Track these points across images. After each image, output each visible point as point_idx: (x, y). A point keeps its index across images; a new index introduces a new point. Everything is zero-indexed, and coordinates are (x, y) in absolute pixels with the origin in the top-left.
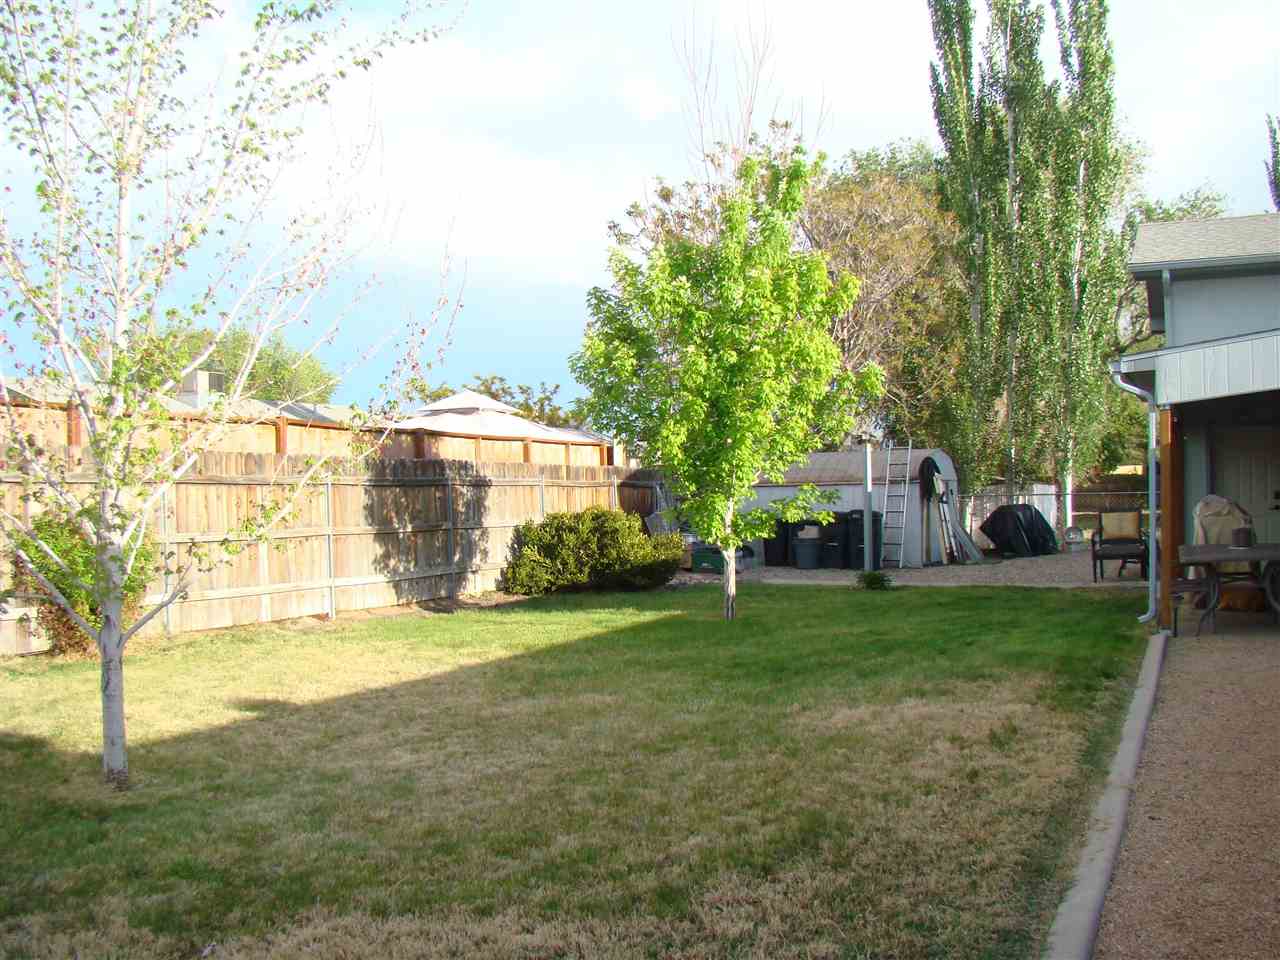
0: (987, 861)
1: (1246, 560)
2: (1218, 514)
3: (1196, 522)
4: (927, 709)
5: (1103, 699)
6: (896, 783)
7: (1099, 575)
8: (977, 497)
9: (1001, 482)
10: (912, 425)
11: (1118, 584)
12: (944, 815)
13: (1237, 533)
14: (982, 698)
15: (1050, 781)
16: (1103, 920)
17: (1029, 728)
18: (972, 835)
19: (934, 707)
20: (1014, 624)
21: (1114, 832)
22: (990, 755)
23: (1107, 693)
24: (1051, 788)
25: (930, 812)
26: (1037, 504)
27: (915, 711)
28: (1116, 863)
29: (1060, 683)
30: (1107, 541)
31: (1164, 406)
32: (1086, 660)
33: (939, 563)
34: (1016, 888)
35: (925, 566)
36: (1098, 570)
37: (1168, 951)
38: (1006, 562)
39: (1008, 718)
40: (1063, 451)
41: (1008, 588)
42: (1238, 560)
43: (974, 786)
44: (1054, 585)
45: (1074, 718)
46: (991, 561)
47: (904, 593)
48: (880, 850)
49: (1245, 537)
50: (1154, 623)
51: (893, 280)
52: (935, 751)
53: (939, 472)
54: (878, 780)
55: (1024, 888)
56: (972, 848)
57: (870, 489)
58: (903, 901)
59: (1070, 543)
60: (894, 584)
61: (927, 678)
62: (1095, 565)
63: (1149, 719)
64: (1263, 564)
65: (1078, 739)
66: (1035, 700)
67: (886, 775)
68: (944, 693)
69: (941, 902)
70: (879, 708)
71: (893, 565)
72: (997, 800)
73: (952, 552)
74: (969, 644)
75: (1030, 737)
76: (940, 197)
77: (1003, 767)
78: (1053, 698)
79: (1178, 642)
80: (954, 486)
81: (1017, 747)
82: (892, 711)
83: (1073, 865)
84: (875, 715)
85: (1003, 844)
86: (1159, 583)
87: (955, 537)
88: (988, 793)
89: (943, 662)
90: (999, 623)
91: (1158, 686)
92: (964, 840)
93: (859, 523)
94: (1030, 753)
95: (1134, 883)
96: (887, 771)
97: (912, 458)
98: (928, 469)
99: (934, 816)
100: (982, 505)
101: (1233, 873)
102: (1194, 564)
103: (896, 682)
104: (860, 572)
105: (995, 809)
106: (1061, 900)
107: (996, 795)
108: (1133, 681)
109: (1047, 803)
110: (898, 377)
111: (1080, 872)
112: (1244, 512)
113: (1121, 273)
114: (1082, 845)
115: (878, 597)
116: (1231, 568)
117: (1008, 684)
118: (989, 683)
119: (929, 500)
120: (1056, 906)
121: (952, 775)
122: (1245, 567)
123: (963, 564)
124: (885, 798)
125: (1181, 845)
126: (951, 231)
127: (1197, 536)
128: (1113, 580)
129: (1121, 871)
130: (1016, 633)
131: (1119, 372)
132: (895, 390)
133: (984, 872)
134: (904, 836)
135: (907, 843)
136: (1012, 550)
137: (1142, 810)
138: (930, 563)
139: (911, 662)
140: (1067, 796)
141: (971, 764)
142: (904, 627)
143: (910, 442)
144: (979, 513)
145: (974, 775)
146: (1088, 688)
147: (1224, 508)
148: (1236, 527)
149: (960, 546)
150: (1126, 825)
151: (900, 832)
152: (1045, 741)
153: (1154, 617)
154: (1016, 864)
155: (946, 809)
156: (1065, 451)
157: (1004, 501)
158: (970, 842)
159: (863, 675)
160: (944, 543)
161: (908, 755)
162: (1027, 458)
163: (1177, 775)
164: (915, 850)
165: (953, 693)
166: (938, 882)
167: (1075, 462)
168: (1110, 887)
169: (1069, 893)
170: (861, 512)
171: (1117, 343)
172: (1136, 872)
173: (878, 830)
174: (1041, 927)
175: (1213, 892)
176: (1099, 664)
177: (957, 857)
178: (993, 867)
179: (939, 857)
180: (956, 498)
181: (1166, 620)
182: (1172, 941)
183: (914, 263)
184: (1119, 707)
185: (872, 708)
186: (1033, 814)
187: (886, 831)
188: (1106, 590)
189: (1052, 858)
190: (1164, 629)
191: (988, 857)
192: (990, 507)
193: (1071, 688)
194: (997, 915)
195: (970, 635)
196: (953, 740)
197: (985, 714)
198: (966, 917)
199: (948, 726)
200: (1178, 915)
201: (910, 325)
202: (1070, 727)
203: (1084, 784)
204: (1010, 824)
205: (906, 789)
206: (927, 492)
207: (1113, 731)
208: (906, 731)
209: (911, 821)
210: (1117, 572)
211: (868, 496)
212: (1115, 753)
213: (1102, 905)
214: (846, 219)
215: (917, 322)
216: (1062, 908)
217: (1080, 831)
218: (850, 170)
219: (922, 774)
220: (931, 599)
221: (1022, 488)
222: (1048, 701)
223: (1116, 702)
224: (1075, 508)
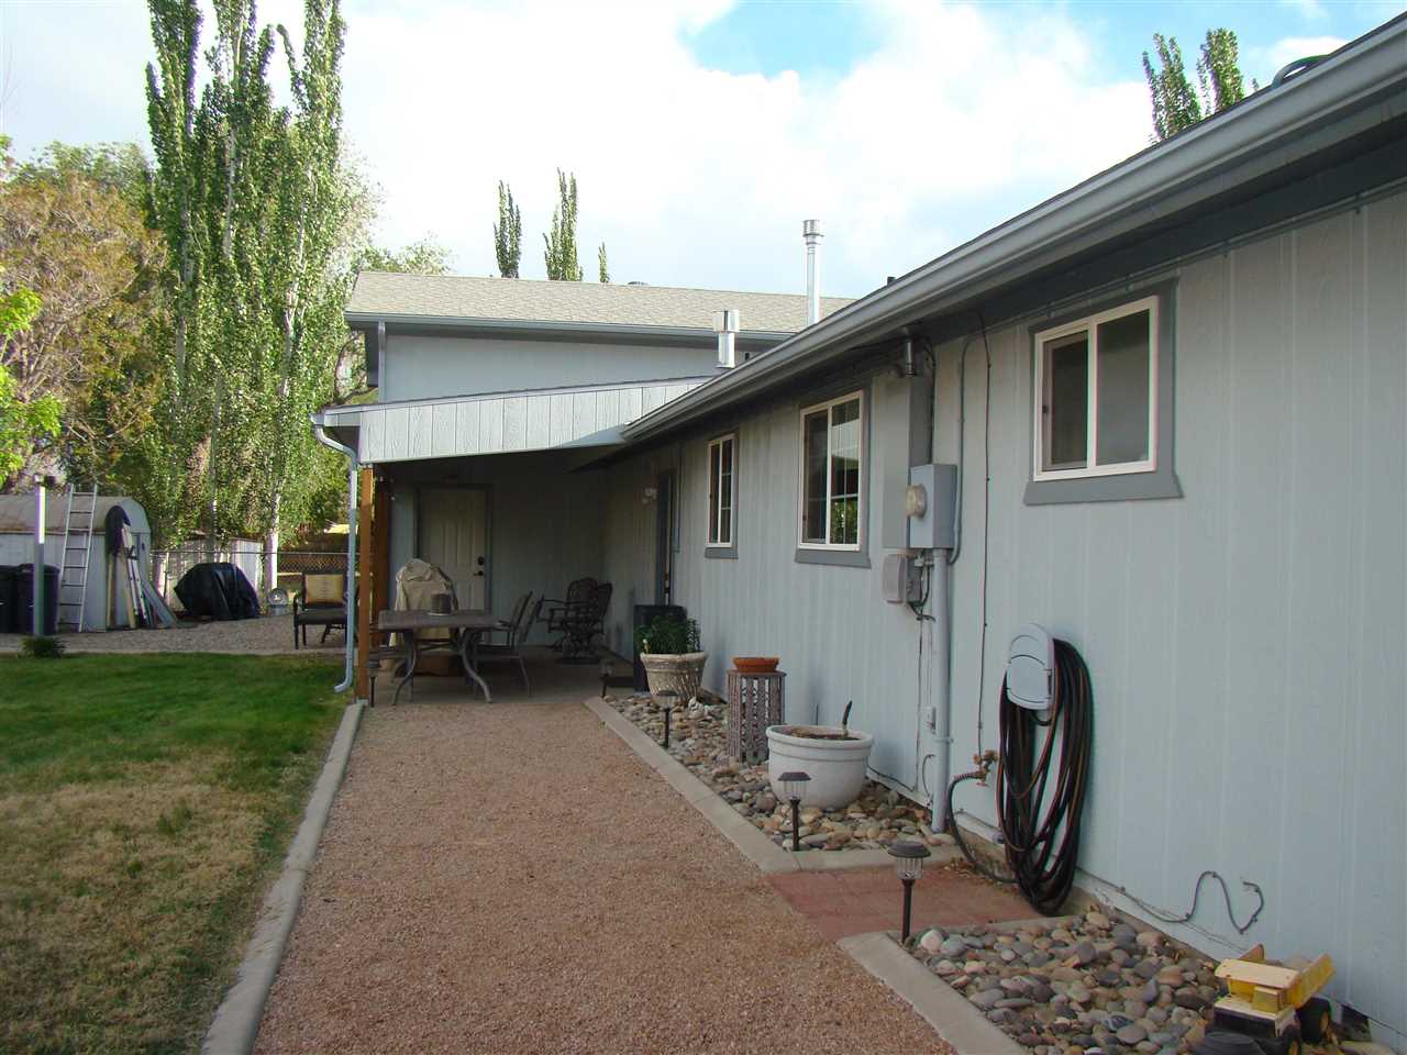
0: (141, 967)
1: (446, 626)
2: (420, 579)
3: (399, 587)
4: (90, 795)
5: (290, 775)
6: (42, 885)
7: (300, 640)
8: (172, 553)
9: (202, 537)
10: (100, 468)
11: (321, 651)
12: (98, 918)
13: (437, 598)
14: (155, 781)
15: (222, 869)
16: (266, 1016)
17: (205, 811)
18: (127, 938)
19: (98, 793)
20: (200, 696)
21: (285, 919)
22: (158, 844)
23: (295, 769)
24: (222, 877)
25: (80, 916)
26: (239, 563)
27: (75, 799)
28: (285, 953)
29: (245, 759)
30: (310, 605)
31: (367, 464)
32: (277, 734)
33: (126, 627)
34: (173, 992)
35: (110, 630)
36: (300, 637)
37: (329, 1039)
38: (201, 627)
39: (183, 801)
40: (269, 505)
41: (199, 655)
42: (438, 627)
43: (137, 880)
44: (251, 652)
45: (255, 798)
46: (185, 624)
47: (79, 661)
48: (14, 967)
49: (446, 603)
50: (352, 692)
51: (84, 300)
52: (95, 845)
53: (129, 524)
54: (21, 884)
55: (181, 991)
56: (125, 953)
57: (42, 540)
58: (36, 1025)
59: (275, 606)
60: (69, 650)
61: (95, 759)
62: (297, 632)
63: (335, 796)
64: (462, 630)
65: (258, 820)
66: (215, 780)
67: (32, 876)
68: (109, 776)
69: (83, 1020)
70: (31, 798)
71: (72, 629)
72: (160, 895)
73: (141, 614)
74: (148, 719)
75: (207, 821)
76: (147, 212)
77: (172, 856)
78: (235, 776)
79: (375, 712)
80: (146, 540)
81: (189, 834)
82: (48, 800)
83: (239, 960)
84: (27, 806)
85: (161, 944)
86: (356, 651)
87: (144, 597)
88: (152, 888)
89: (116, 741)
90: (184, 695)
91: (349, 759)
92: (117, 943)
93: (28, 579)
94: (203, 839)
95: (303, 972)
96: (33, 872)
97: (96, 506)
98: (116, 519)
99: (85, 920)
100: (178, 562)
101: (402, 949)
102: (396, 631)
103: (55, 766)
104: (26, 637)
105: (155, 905)
106: (222, 1000)
107: (160, 891)
108: (323, 754)
109: (215, 894)
110: (86, 411)
111: (245, 968)
112: (446, 578)
113: (339, 321)
114: (250, 937)
115: (47, 667)
116: (432, 634)
117: (188, 763)
118: (165, 762)
119: (115, 555)
120: (216, 1008)
121: (110, 870)
122: (446, 634)
123: (155, 628)
124: (26, 905)
125: (355, 926)
126: (157, 251)
127: (399, 602)
128: (315, 647)
129: (289, 960)
130: (202, 705)
131: (322, 426)
132: (82, 427)
133: (137, 978)
134: (44, 947)
135: (48, 955)
136: (209, 612)
137: (317, 894)
138: (115, 627)
139: (77, 743)
140: (238, 884)
141: (135, 857)
142: (73, 701)
143: (96, 487)
144: (175, 571)
145: (138, 867)
146: (275, 764)
147: (426, 573)
148: (435, 592)
149: (151, 608)
150: (299, 911)
151: (40, 943)
152: (221, 825)
153: (352, 685)
154: (174, 965)
155: (99, 910)
156: (272, 506)
157: (203, 558)
158: (125, 945)
159: (17, 759)
160: (131, 605)
161: (61, 851)
162: (230, 512)
163: (357, 853)
164: (56, 961)
165: (123, 776)
166: (80, 997)
167: (281, 518)
168: (275, 980)
169: (231, 991)
170: (30, 566)
171: (337, 393)
172: (305, 961)
173: (12, 943)
174: (198, 1033)
175: (380, 972)
176: (288, 738)
177: (107, 964)
178: (147, 972)
179: (86, 966)
180: (148, 555)
181: (365, 689)
182: (334, 1029)
183: (112, 283)
184: (305, 785)
185: (23, 797)
186: (199, 907)
187: (24, 944)
188: (307, 656)
189: (216, 955)
190: (360, 698)
191: (143, 961)
192: (187, 564)
193: (255, 765)
194: (149, 1026)
195: (151, 708)
196: (116, 830)
197: (158, 797)
198: (110, 1032)
199: (114, 814)
200: (343, 1001)
201: (104, 353)
202: (249, 808)
203: (258, 869)
204: (172, 921)
205: (55, 890)
206: (114, 545)
207: (297, 810)
208: (61, 823)
209: (57, 928)
210: (320, 639)
211: (40, 549)
212: (296, 833)
213: (265, 1000)
214: (34, 222)
215: (111, 351)
216: (223, 1009)
217: (250, 921)
218: (51, 162)
219: (73, 872)
220: (115, 668)
221: (223, 545)
222: (230, 780)
223: (302, 778)
224: (280, 569)
